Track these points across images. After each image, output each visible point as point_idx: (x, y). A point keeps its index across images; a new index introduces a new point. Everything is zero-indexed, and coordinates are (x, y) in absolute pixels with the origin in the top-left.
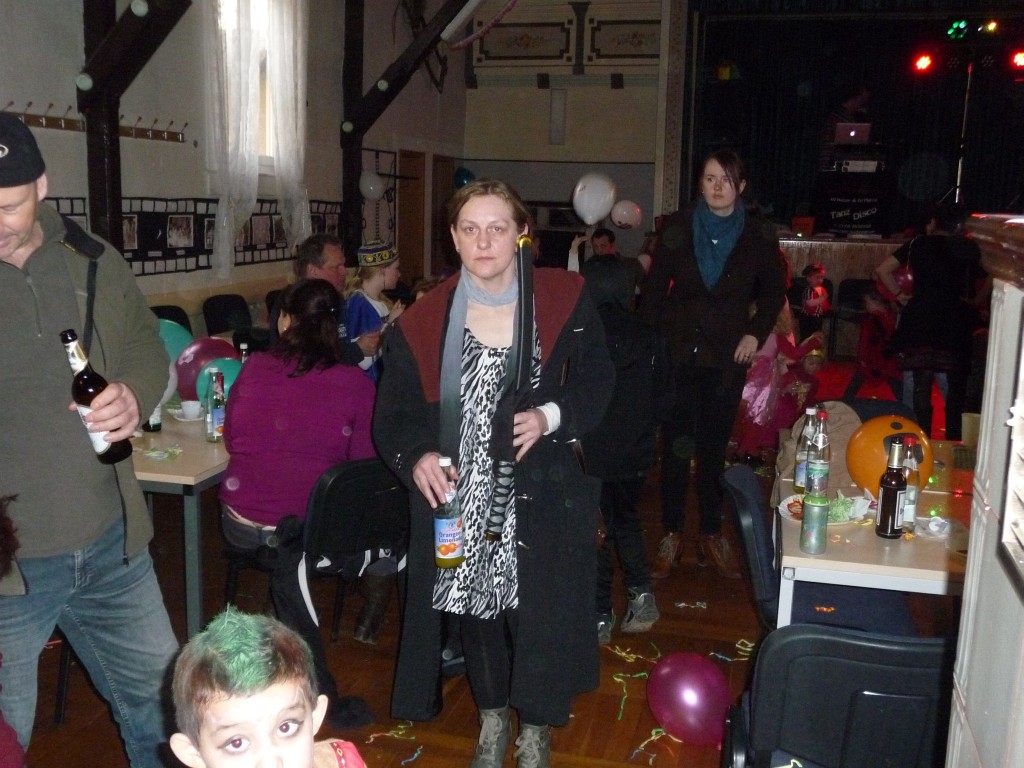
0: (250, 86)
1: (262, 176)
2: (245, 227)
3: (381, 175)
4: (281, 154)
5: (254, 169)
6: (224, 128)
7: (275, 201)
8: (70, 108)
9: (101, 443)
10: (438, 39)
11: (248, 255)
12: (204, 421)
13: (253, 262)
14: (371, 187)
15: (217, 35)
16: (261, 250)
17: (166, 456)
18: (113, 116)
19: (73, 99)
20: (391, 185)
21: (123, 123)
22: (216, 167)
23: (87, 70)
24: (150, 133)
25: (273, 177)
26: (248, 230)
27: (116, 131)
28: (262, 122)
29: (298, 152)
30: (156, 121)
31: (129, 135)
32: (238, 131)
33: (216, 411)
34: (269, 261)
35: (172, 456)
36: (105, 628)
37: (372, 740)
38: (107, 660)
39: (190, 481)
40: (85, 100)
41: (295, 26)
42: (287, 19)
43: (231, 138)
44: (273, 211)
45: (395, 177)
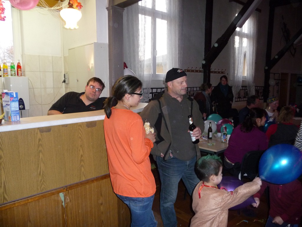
0: (241, 60)
1: (243, 81)
2: (238, 93)
3: (275, 79)
4: (248, 75)
5: (241, 79)
6: (234, 70)
7: (246, 87)
8: (200, 68)
9: (194, 139)
10: (293, 44)
11: (239, 99)
12: (221, 138)
13: (240, 101)
14: (272, 82)
15: (234, 48)
16: (242, 98)
17: (212, 145)
18: (209, 69)
19: (201, 66)
20: (278, 82)
21: (211, 70)
22: (232, 79)
23: (204, 60)
24: (217, 72)
25: (246, 81)
26: (239, 94)
27: (210, 72)
28: (244, 68)
29: (253, 74)
30: (219, 69)
31: (213, 73)
32: (238, 70)
33: (224, 136)
34: (244, 101)
35: (213, 145)
36: (191, 179)
37: (255, 221)
38: (191, 187)
39: (216, 151)
40: (204, 66)
41: (253, 45)
42: (252, 43)
43: (236, 72)
44: (245, 89)
45: (279, 80)
